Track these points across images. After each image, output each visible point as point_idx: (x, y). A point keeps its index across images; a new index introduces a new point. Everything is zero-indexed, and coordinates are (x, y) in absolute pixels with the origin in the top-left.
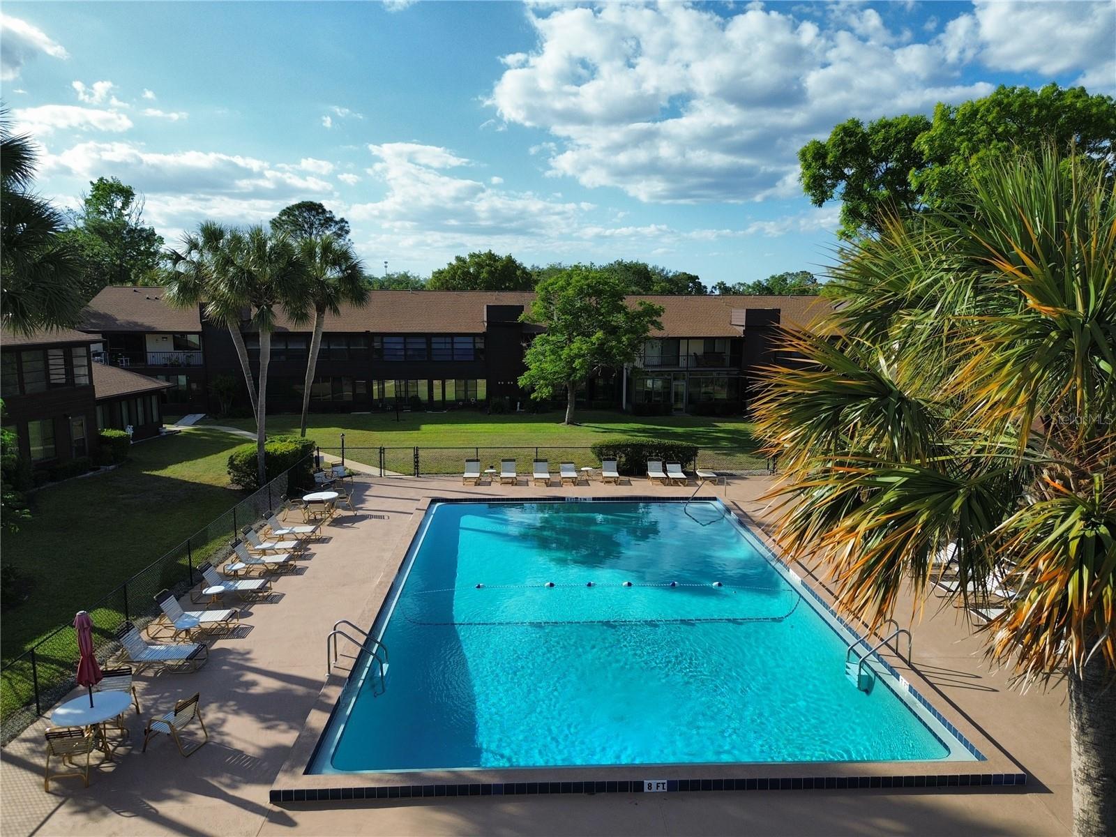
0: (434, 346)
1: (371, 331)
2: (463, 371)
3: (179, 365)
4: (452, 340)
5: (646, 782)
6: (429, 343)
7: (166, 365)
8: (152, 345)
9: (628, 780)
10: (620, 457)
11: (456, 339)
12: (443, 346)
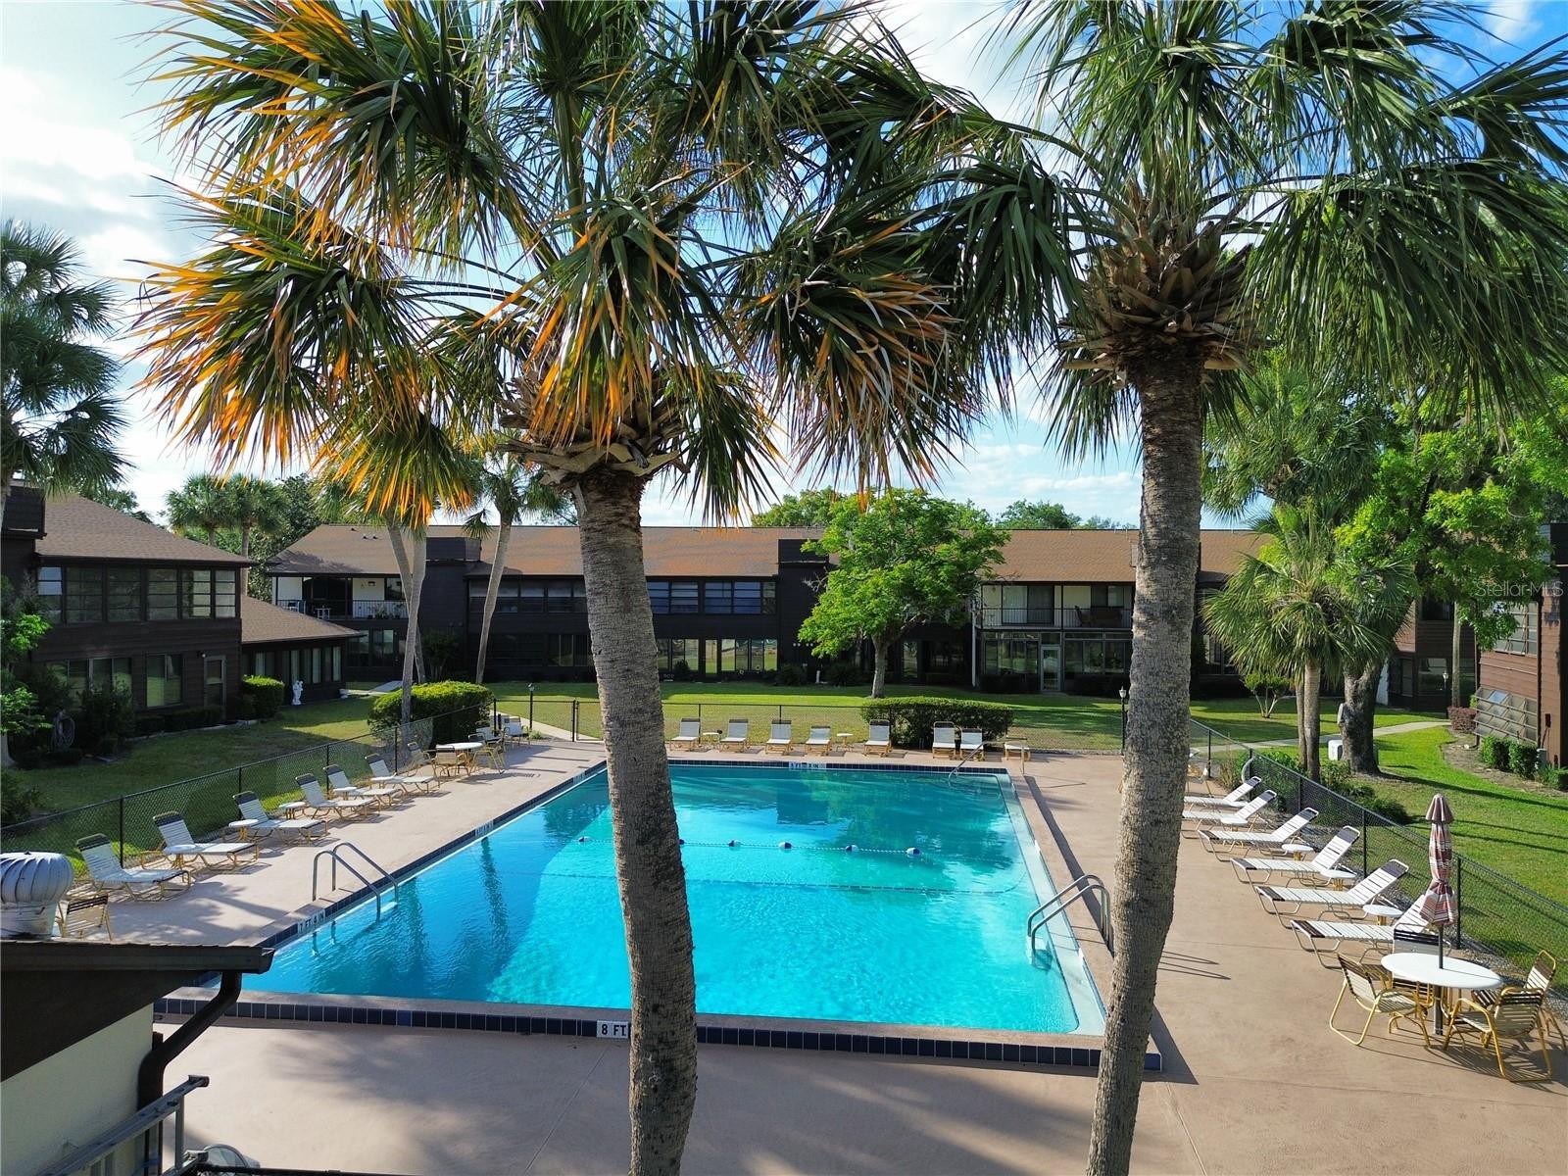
0: (708, 594)
2: (745, 628)
3: (386, 618)
5: (600, 1023)
6: (701, 590)
7: (370, 617)
8: (358, 593)
9: (577, 1019)
10: (901, 723)
11: (738, 585)
12: (719, 594)
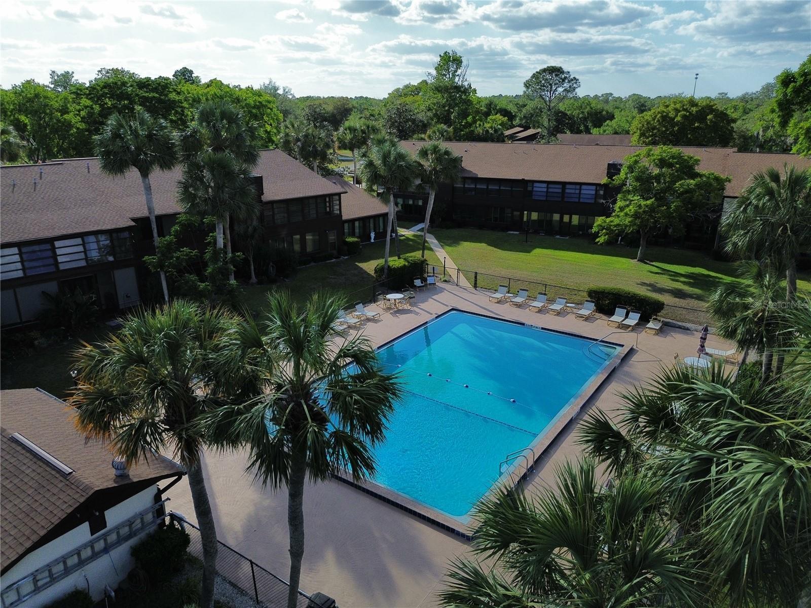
1: (526, 178)
2: (585, 210)
4: (580, 187)
6: (564, 189)
11: (583, 187)
12: (573, 191)
